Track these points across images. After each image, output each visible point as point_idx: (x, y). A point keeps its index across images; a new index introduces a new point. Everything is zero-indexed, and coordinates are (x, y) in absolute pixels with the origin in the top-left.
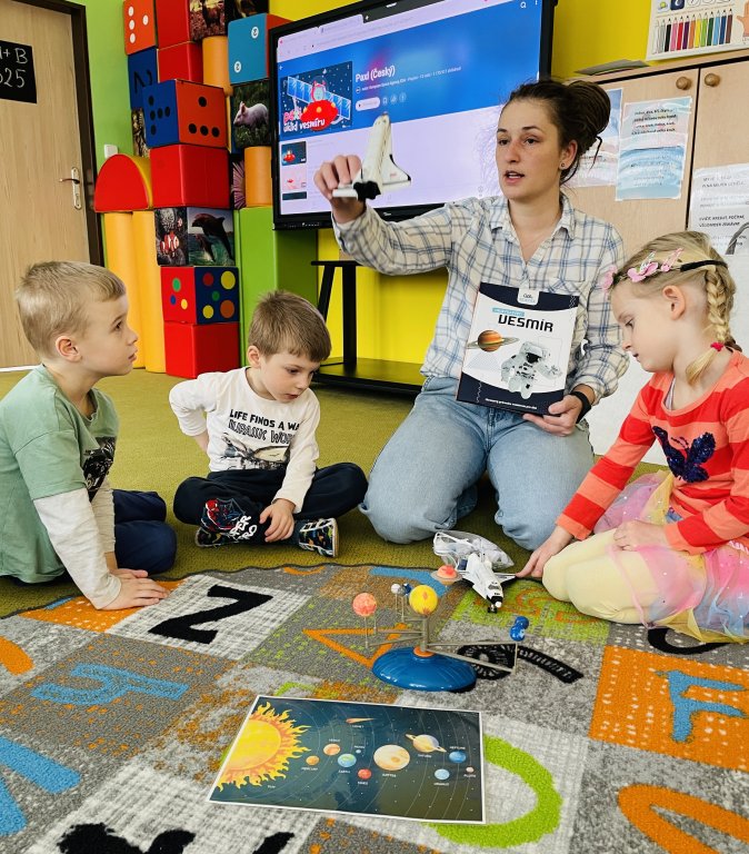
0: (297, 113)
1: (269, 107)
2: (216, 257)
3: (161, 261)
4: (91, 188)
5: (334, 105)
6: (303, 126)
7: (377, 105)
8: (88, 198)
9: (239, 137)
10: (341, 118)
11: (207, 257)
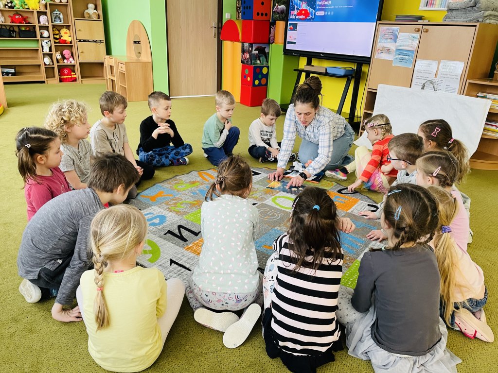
0: (296, 12)
1: (286, 7)
2: (262, 61)
3: (242, 62)
4: (220, 30)
5: (309, 11)
6: (297, 17)
7: (323, 15)
8: (219, 33)
9: (275, 16)
10: (310, 17)
11: (258, 62)
